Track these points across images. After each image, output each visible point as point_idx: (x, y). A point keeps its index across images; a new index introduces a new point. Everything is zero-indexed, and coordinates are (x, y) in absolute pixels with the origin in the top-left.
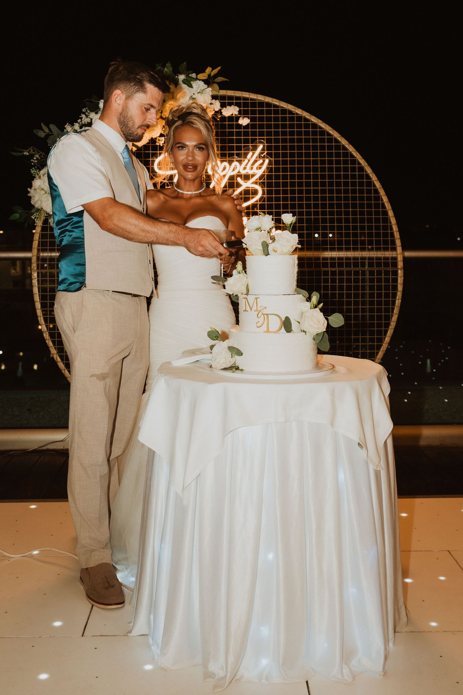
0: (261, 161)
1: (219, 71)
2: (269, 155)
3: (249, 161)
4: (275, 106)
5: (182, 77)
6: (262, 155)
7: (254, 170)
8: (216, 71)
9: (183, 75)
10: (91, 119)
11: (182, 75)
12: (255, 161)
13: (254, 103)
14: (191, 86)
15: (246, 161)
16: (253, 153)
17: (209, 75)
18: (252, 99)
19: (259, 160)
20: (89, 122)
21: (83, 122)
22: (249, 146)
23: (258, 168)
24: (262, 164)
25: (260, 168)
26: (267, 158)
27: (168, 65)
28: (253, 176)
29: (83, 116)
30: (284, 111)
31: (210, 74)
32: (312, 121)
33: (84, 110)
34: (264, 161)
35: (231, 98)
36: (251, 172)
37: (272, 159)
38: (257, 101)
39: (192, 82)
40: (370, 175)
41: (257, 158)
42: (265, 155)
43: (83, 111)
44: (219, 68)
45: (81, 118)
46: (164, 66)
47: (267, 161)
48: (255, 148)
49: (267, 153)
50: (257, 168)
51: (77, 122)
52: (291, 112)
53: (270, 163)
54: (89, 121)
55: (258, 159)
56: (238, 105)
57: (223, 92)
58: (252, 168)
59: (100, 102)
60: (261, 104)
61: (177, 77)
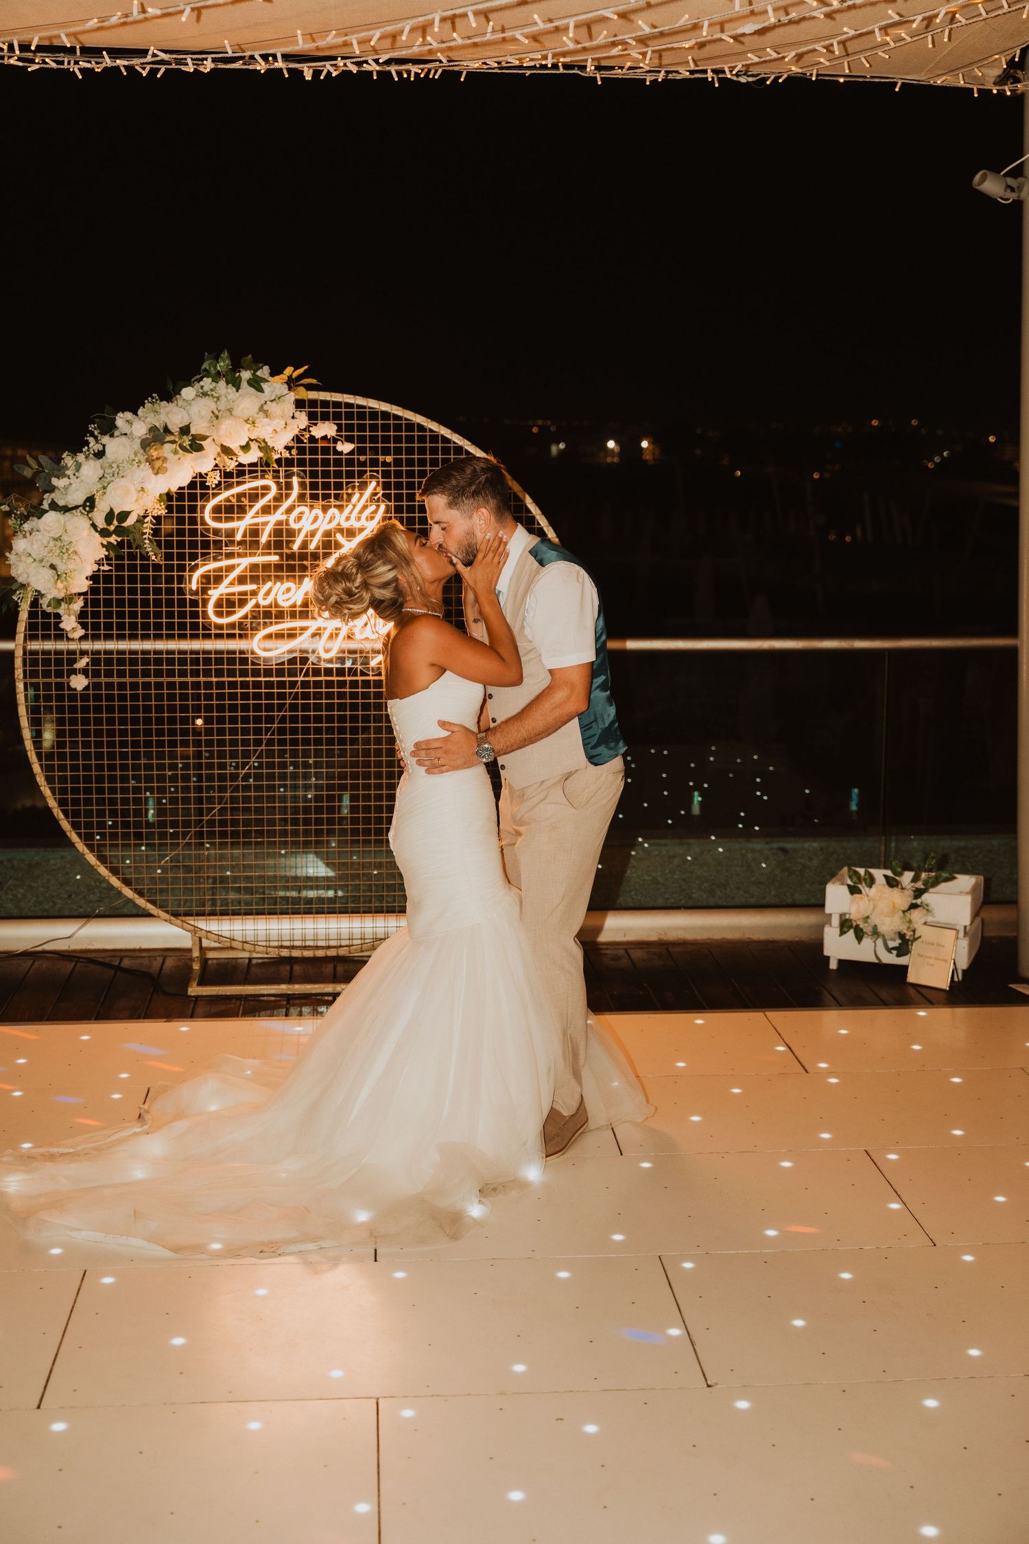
0: (374, 507)
1: (305, 370)
2: (387, 497)
3: (354, 506)
4: (397, 417)
5: (246, 375)
6: (376, 498)
7: (363, 522)
8: (301, 371)
9: (248, 371)
10: (104, 446)
11: (246, 370)
12: (365, 507)
13: (362, 413)
14: (261, 390)
15: (350, 507)
16: (361, 495)
17: (290, 377)
18: (359, 406)
19: (371, 505)
20: (100, 450)
21: (91, 450)
22: (355, 482)
23: (369, 518)
24: (375, 512)
25: (372, 518)
26: (383, 501)
27: (225, 354)
28: (361, 530)
29: (91, 440)
30: (411, 426)
31: (291, 375)
32: (454, 443)
33: (91, 427)
34: (378, 506)
35: (325, 404)
36: (357, 525)
37: (390, 504)
38: (367, 410)
39: (262, 384)
40: (545, 529)
41: (367, 501)
42: (379, 498)
43: (90, 429)
44: (306, 367)
45: (87, 443)
46: (217, 359)
47: (383, 507)
48: (363, 486)
49: (383, 494)
50: (367, 518)
51: (81, 452)
52: (421, 428)
53: (388, 510)
54: (101, 448)
55: (369, 503)
56: (337, 416)
57: (313, 395)
58: (359, 519)
59: (117, 418)
60: (374, 414)
61: (238, 374)
